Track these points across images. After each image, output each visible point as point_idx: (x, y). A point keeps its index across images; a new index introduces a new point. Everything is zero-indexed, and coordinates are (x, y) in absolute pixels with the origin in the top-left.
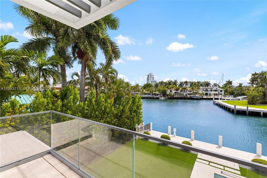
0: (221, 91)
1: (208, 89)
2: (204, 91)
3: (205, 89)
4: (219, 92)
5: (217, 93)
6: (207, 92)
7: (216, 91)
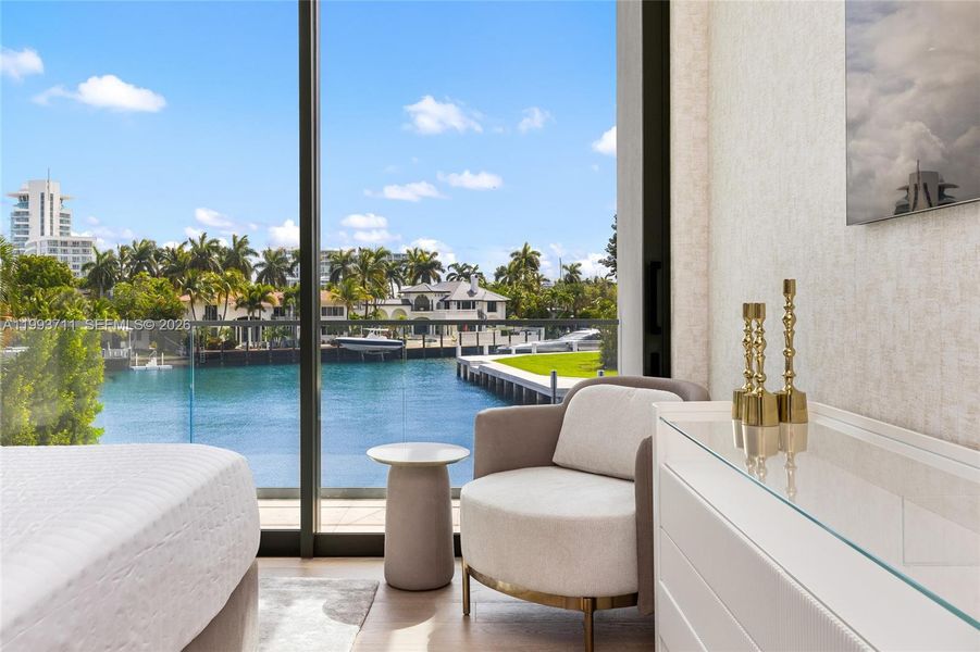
0: (492, 306)
1: (430, 297)
2: (407, 309)
3: (413, 298)
4: (480, 314)
5: (472, 315)
6: (423, 314)
7: (466, 305)
